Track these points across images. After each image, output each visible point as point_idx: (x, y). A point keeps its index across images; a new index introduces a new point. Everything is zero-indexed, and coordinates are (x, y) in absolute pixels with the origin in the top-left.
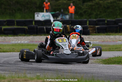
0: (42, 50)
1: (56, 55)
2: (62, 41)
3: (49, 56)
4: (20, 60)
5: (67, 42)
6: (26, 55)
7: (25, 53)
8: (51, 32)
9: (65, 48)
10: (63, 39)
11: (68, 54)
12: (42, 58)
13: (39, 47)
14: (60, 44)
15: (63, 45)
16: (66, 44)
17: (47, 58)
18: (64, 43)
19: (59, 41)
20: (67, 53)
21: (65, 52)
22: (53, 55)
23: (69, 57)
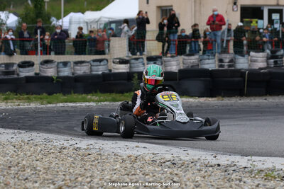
1: (160, 125)
2: (169, 97)
5: (178, 100)
7: (96, 121)
8: (142, 84)
9: (178, 112)
10: (171, 95)
11: (185, 123)
15: (172, 105)
18: (174, 103)
19: (163, 98)
20: (182, 121)
21: (178, 118)
23: (187, 128)
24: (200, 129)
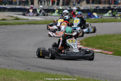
0: (56, 49)
1: (66, 53)
2: (72, 41)
3: (61, 54)
4: (37, 56)
5: (76, 42)
6: (42, 53)
7: (41, 51)
9: (75, 48)
12: (55, 56)
13: (53, 46)
14: (70, 44)
15: (72, 45)
16: (75, 45)
17: (60, 56)
19: (69, 41)
20: (76, 52)
21: (74, 51)
22: (64, 53)
23: (78, 55)
24: (84, 56)
